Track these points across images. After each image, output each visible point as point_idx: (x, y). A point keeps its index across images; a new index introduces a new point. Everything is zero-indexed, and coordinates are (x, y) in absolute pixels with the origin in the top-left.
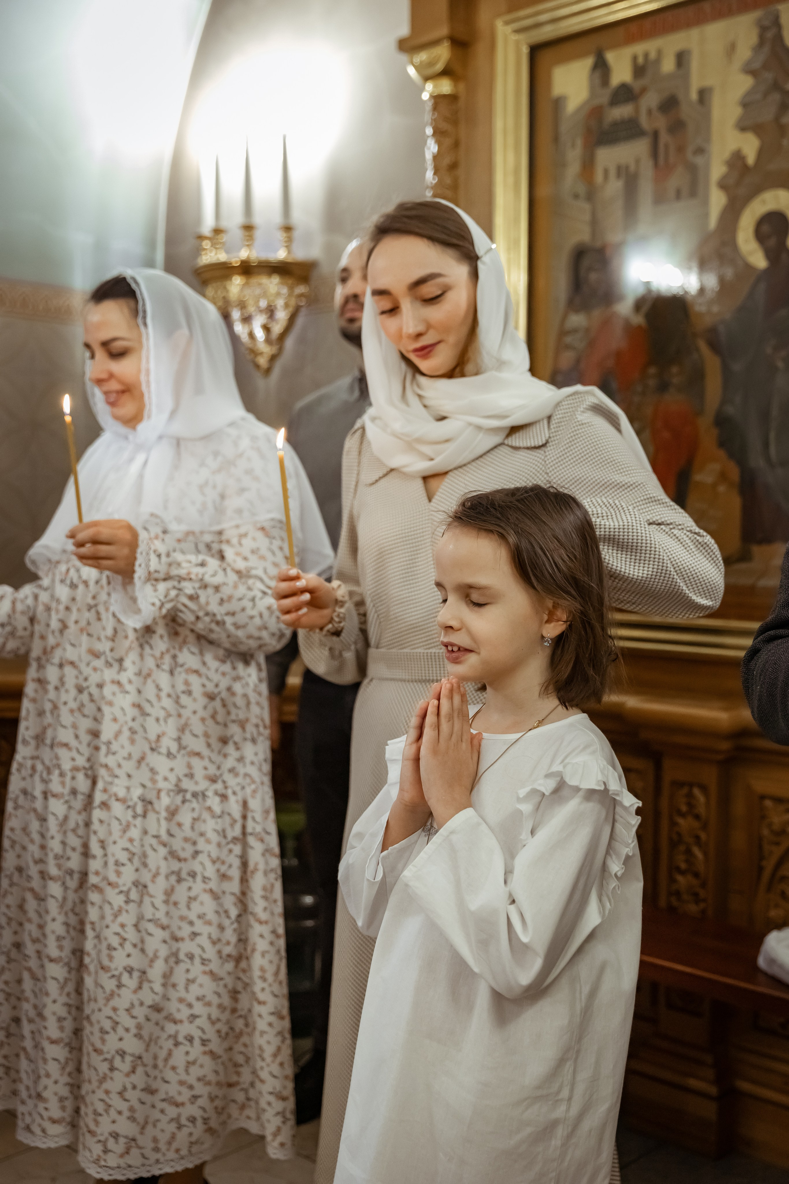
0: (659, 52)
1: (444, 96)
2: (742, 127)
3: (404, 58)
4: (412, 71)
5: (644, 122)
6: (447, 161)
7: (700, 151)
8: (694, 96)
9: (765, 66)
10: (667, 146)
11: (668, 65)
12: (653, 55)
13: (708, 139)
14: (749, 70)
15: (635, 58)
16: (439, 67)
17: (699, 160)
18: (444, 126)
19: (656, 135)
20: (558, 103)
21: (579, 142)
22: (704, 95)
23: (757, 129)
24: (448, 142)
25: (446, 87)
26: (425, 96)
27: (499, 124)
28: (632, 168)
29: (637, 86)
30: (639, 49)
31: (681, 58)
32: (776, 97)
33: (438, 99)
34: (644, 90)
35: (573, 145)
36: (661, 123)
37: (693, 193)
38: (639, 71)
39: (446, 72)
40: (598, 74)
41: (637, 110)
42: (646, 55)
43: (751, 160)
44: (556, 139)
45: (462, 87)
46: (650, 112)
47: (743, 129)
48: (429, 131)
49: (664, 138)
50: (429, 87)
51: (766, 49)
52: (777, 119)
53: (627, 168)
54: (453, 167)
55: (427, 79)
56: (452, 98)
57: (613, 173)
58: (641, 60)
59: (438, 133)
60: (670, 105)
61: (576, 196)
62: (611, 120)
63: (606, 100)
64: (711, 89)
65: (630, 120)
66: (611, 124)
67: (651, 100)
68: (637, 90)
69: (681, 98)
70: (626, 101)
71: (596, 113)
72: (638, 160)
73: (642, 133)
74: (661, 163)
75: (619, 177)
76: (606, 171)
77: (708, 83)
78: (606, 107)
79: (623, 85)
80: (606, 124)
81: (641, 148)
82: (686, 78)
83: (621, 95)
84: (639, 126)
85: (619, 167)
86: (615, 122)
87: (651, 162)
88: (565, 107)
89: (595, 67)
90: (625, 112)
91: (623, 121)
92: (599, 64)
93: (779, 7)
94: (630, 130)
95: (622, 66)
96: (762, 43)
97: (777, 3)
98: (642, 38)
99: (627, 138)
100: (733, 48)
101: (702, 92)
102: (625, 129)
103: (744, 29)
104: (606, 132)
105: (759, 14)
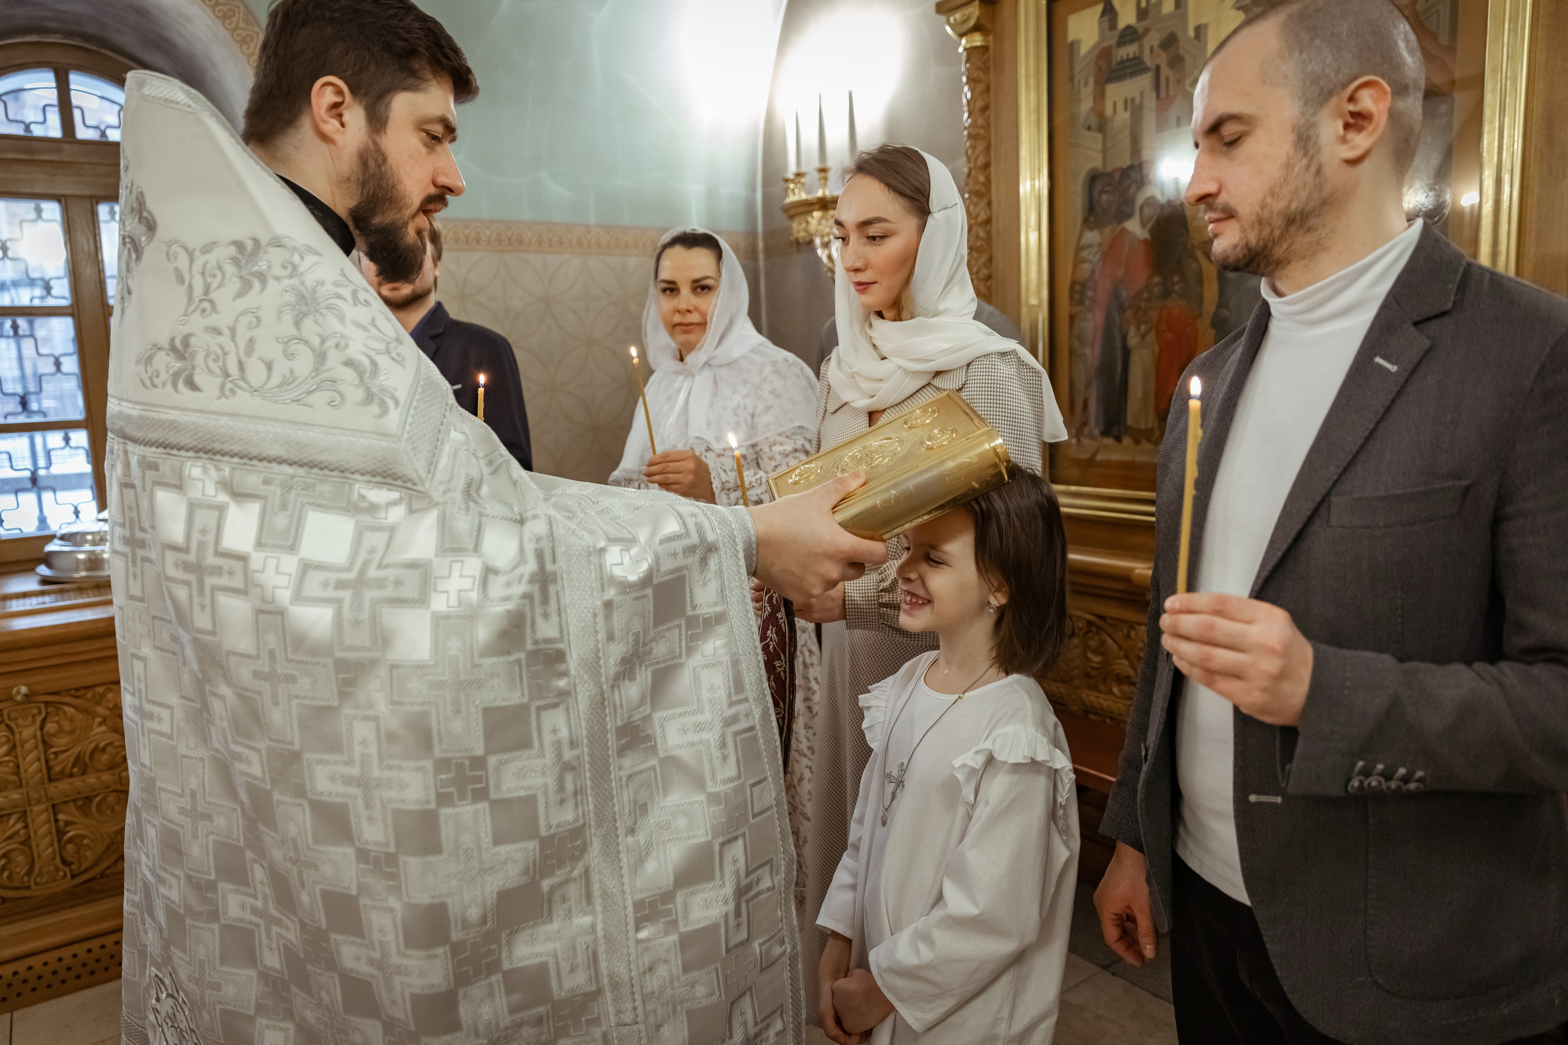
1: (976, 48)
3: (943, 18)
4: (948, 29)
5: (1147, 59)
6: (979, 104)
8: (1191, 33)
10: (1167, 79)
11: (1168, 7)
15: (1139, 2)
16: (972, 23)
18: (977, 74)
19: (1158, 68)
20: (1073, 46)
21: (1091, 80)
22: (1199, 31)
24: (980, 87)
25: (977, 40)
26: (961, 50)
27: (1022, 70)
28: (1137, 101)
29: (1140, 27)
31: (1180, 1)
33: (970, 51)
34: (1147, 30)
35: (1086, 85)
36: (1162, 59)
38: (1142, 14)
39: (977, 28)
40: (1106, 18)
41: (1141, 49)
44: (1072, 79)
45: (991, 38)
46: (1152, 48)
48: (964, 79)
49: (1165, 71)
50: (964, 41)
53: (1133, 100)
54: (985, 108)
55: (961, 35)
56: (984, 49)
57: (1120, 107)
58: (1143, 4)
59: (971, 81)
60: (1170, 42)
61: (1089, 128)
62: (1119, 59)
63: (1114, 41)
64: (1206, 26)
65: (1135, 58)
66: (1118, 63)
67: (1153, 39)
68: (1140, 31)
69: (1180, 35)
70: (1132, 41)
71: (1104, 54)
72: (1142, 94)
73: (1145, 69)
74: (1163, 94)
75: (1126, 109)
76: (1115, 104)
77: (1203, 21)
78: (1114, 47)
79: (1129, 27)
80: (1114, 62)
81: (1144, 82)
82: (1184, 17)
83: (1130, 35)
84: (1142, 62)
85: (1126, 100)
86: (1122, 62)
87: (1154, 94)
88: (1079, 50)
89: (1103, 14)
90: (1129, 50)
91: (1128, 60)
92: (1108, 10)
94: (1135, 67)
95: (1127, 10)
99: (1132, 74)
101: (1198, 29)
102: (1131, 66)
104: (1112, 71)
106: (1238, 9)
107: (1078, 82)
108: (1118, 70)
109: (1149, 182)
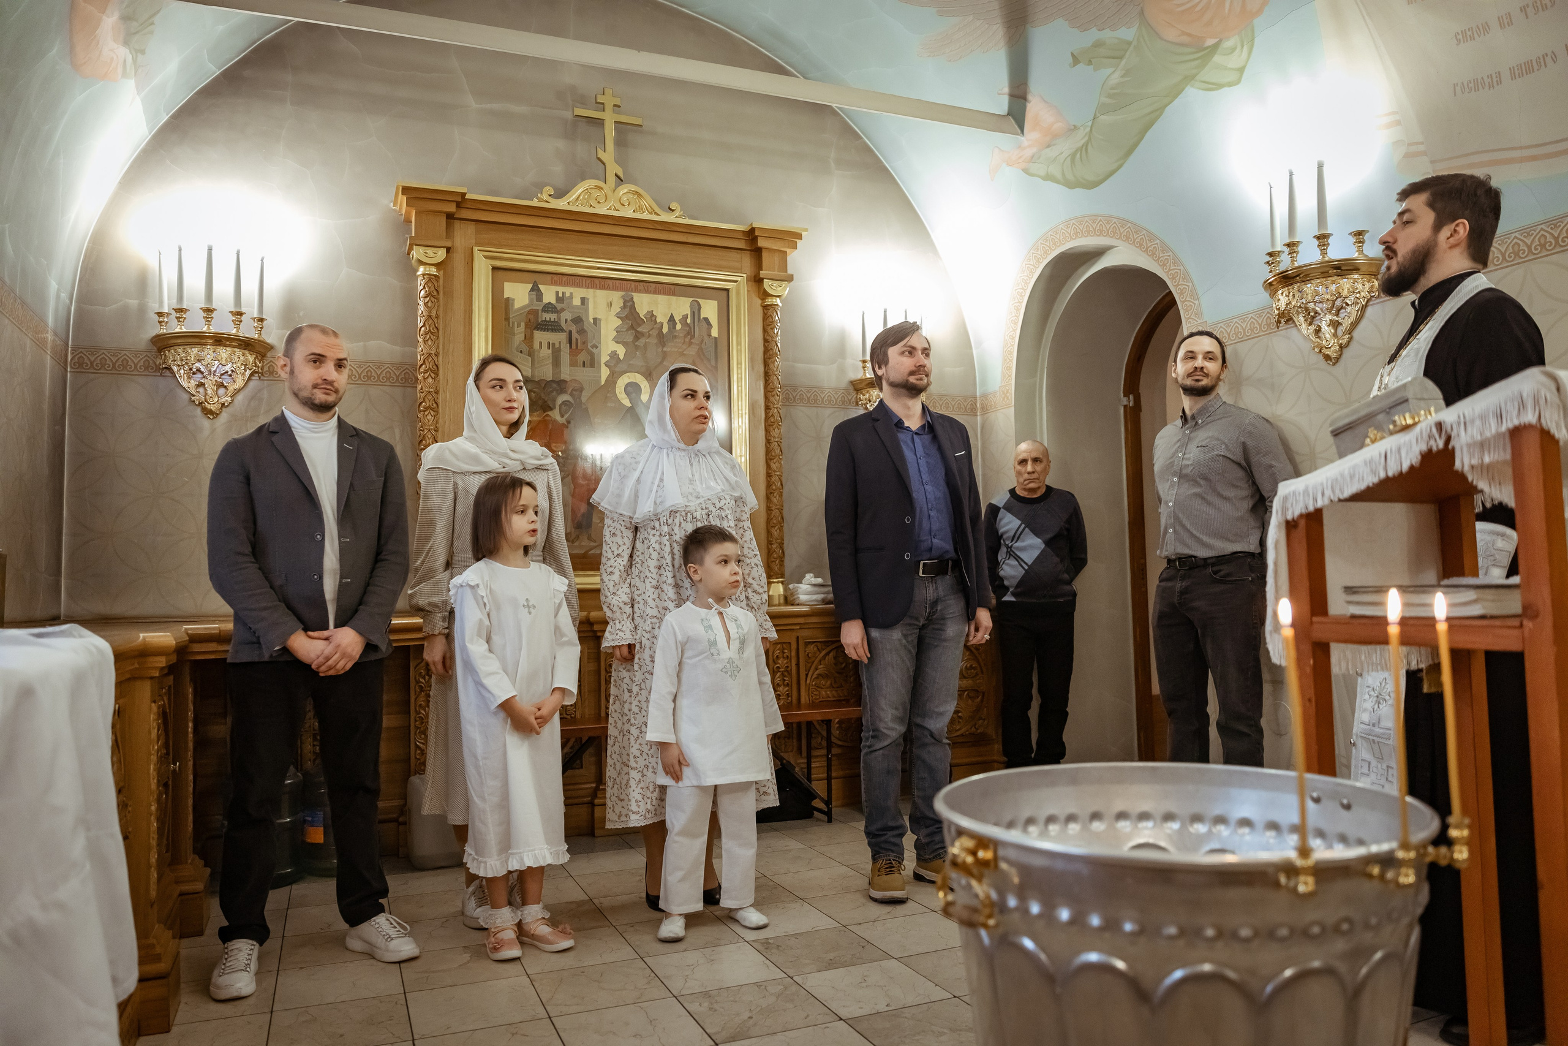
0: (571, 294)
1: (433, 275)
2: (617, 340)
5: (563, 325)
7: (595, 346)
8: (592, 321)
9: (626, 317)
10: (577, 340)
11: (577, 302)
12: (568, 295)
13: (599, 342)
14: (618, 316)
15: (557, 293)
17: (594, 350)
19: (570, 332)
20: (508, 301)
21: (523, 324)
23: (624, 344)
25: (433, 271)
26: (419, 272)
28: (557, 346)
29: (559, 306)
30: (561, 289)
31: (583, 301)
32: (632, 332)
34: (563, 310)
35: (519, 326)
36: (573, 328)
37: (592, 365)
38: (560, 299)
40: (534, 294)
41: (559, 318)
42: (563, 293)
43: (621, 357)
46: (566, 320)
47: (617, 342)
49: (575, 335)
51: (627, 310)
52: (634, 342)
53: (554, 344)
56: (439, 280)
57: (544, 346)
58: (561, 295)
60: (578, 320)
61: (521, 352)
62: (544, 319)
63: (540, 308)
64: (600, 320)
65: (554, 322)
66: (542, 321)
67: (566, 315)
68: (558, 309)
69: (584, 319)
70: (552, 312)
71: (533, 313)
72: (560, 342)
73: (562, 330)
74: (574, 346)
75: (549, 348)
76: (540, 343)
77: (598, 317)
78: (540, 312)
79: (550, 303)
80: (540, 320)
81: (562, 337)
82: (587, 310)
83: (549, 308)
84: (560, 326)
85: (549, 343)
86: (545, 321)
87: (568, 345)
88: (513, 305)
89: (532, 290)
90: (552, 317)
91: (550, 321)
92: (535, 289)
93: (633, 294)
94: (554, 327)
95: (549, 294)
96: (625, 306)
97: (632, 291)
98: (561, 284)
99: (552, 330)
100: (611, 304)
101: (595, 320)
102: (551, 325)
103: (616, 297)
104: (539, 324)
105: (623, 293)
106: (618, 318)
107: (513, 323)
108: (545, 325)
109: (565, 392)
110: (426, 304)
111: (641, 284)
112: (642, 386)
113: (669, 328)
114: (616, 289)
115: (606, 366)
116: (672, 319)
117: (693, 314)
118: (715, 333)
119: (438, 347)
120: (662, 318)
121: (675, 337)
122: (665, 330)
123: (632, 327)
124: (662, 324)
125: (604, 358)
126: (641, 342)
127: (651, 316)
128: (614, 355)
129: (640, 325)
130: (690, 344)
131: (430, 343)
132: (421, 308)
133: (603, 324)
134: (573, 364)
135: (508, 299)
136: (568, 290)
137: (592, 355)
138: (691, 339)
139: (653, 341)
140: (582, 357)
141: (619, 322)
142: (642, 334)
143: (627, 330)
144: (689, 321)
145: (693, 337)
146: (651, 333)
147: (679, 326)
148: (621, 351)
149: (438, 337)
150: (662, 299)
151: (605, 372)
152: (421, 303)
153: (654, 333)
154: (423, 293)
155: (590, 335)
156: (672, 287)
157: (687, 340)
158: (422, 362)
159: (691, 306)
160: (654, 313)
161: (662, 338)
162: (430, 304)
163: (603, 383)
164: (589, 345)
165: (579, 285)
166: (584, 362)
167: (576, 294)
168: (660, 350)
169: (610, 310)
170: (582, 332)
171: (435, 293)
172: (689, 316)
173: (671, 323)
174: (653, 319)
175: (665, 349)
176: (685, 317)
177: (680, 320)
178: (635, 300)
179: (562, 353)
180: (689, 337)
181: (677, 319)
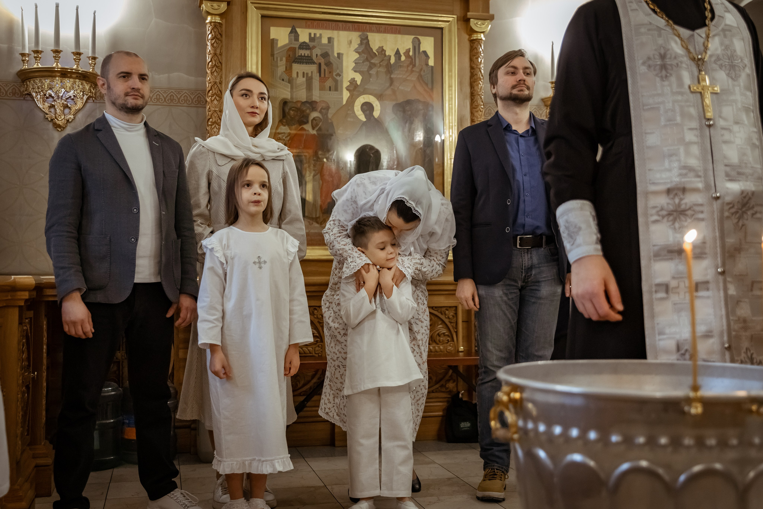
0: (321, 35)
1: (218, 23)
2: (355, 70)
4: (203, 8)
5: (315, 59)
7: (339, 75)
8: (336, 55)
9: (363, 51)
10: (325, 70)
11: (325, 41)
12: (318, 35)
13: (342, 72)
14: (356, 51)
15: (310, 34)
17: (338, 78)
19: (320, 65)
21: (284, 59)
22: (339, 55)
23: (361, 73)
25: (218, 19)
26: (207, 21)
27: (249, 43)
28: (310, 75)
29: (311, 44)
30: (313, 31)
31: (330, 40)
32: (367, 63)
34: (314, 47)
35: (281, 60)
36: (322, 61)
37: (336, 89)
38: (312, 39)
40: (293, 35)
41: (311, 53)
42: (315, 34)
43: (359, 83)
45: (224, 23)
46: (317, 55)
47: (355, 71)
49: (323, 67)
51: (363, 46)
52: (368, 71)
53: (307, 74)
56: (221, 25)
57: (300, 75)
58: (313, 36)
60: (325, 55)
61: (283, 80)
62: (300, 55)
63: (297, 46)
64: (342, 54)
65: (308, 56)
66: (299, 56)
67: (317, 51)
68: (311, 46)
69: (330, 54)
70: (306, 49)
71: (292, 50)
72: (312, 72)
73: (314, 63)
74: (322, 75)
75: (304, 77)
76: (298, 73)
77: (341, 52)
78: (297, 49)
79: (304, 42)
80: (297, 56)
81: (313, 68)
82: (332, 47)
83: (304, 46)
84: (312, 59)
85: (304, 73)
86: (301, 56)
87: (318, 74)
88: (277, 44)
89: (291, 32)
90: (306, 53)
91: (305, 56)
92: (294, 32)
93: (368, 34)
94: (308, 60)
95: (304, 35)
96: (361, 44)
97: (367, 31)
98: (313, 27)
99: (306, 63)
100: (351, 42)
101: (339, 54)
102: (306, 59)
103: (355, 37)
104: (296, 58)
105: (360, 33)
106: (356, 52)
107: (277, 58)
108: (299, 59)
109: (316, 110)
110: (212, 45)
111: (374, 25)
112: (374, 105)
113: (396, 60)
114: (355, 30)
115: (347, 90)
116: (398, 53)
117: (414, 48)
118: (431, 63)
119: (221, 77)
120: (390, 52)
121: (401, 66)
122: (393, 61)
123: (367, 60)
124: (390, 57)
125: (346, 84)
126: (373, 72)
127: (382, 50)
128: (353, 81)
129: (373, 58)
130: (412, 71)
131: (215, 74)
132: (209, 48)
133: (345, 58)
134: (322, 88)
135: (273, 40)
136: (318, 32)
137: (336, 81)
138: (413, 68)
139: (383, 70)
140: (329, 83)
141: (357, 56)
142: (375, 65)
143: (363, 62)
144: (411, 54)
145: (414, 66)
146: (381, 63)
147: (403, 58)
148: (359, 78)
149: (221, 70)
150: (390, 37)
151: (346, 95)
152: (209, 44)
153: (385, 63)
154: (210, 36)
155: (335, 66)
156: (398, 27)
157: (410, 68)
158: (209, 88)
159: (413, 42)
160: (384, 48)
161: (390, 69)
162: (215, 45)
163: (344, 103)
164: (334, 74)
165: (326, 28)
166: (330, 87)
167: (325, 35)
168: (388, 77)
169: (350, 47)
170: (329, 64)
171: (219, 36)
172: (411, 50)
173: (397, 56)
174: (383, 53)
175: (392, 76)
176: (408, 51)
177: (404, 54)
178: (369, 38)
179: (314, 80)
180: (411, 66)
181: (402, 52)
